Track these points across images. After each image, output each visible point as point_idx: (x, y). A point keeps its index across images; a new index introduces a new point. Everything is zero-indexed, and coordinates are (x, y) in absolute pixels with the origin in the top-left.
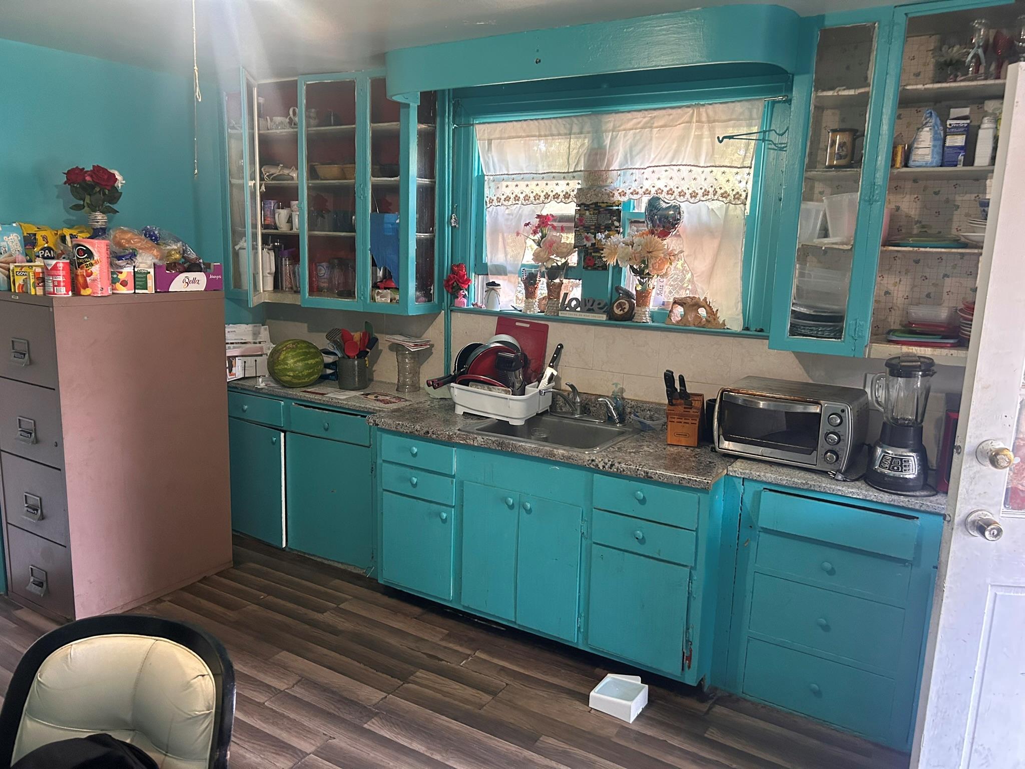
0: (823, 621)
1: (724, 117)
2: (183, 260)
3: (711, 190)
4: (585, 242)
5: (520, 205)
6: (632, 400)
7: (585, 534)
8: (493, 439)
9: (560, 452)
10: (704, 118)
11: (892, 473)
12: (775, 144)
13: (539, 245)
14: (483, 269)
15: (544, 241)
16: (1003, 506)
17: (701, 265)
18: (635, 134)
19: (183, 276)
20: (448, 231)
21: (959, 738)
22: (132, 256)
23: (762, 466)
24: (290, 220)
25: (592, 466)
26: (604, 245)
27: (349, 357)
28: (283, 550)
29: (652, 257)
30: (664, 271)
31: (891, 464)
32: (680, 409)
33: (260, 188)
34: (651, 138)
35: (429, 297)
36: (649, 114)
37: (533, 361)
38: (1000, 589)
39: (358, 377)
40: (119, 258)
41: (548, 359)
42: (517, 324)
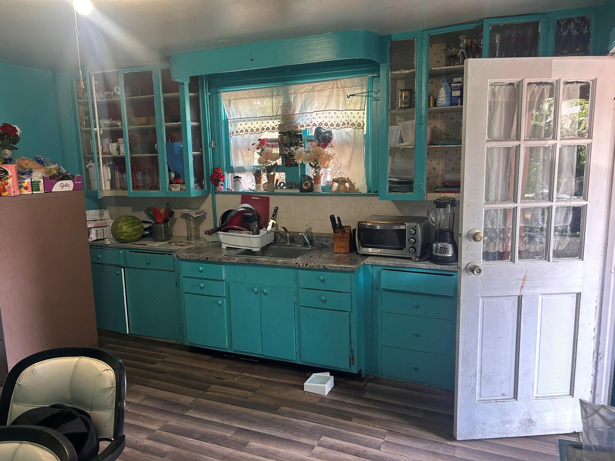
0: (416, 332)
1: (350, 85)
2: (58, 174)
3: (346, 122)
4: (285, 152)
5: (248, 134)
6: (316, 233)
7: (296, 302)
8: (244, 258)
9: (280, 261)
10: (340, 86)
11: (441, 255)
12: (374, 98)
13: (261, 155)
14: (231, 170)
15: (263, 153)
16: (482, 260)
17: (345, 161)
18: (306, 95)
19: (59, 183)
20: (210, 150)
21: (475, 371)
22: (30, 173)
23: (381, 258)
24: (118, 149)
25: (297, 266)
26: (295, 153)
27: (158, 223)
28: (127, 335)
29: (319, 158)
30: (326, 165)
31: (440, 250)
32: (339, 234)
33: (100, 132)
34: (314, 96)
35: (202, 187)
36: (312, 85)
37: (262, 217)
38: (485, 298)
39: (164, 234)
40: (23, 174)
41: (271, 215)
42: (252, 198)
